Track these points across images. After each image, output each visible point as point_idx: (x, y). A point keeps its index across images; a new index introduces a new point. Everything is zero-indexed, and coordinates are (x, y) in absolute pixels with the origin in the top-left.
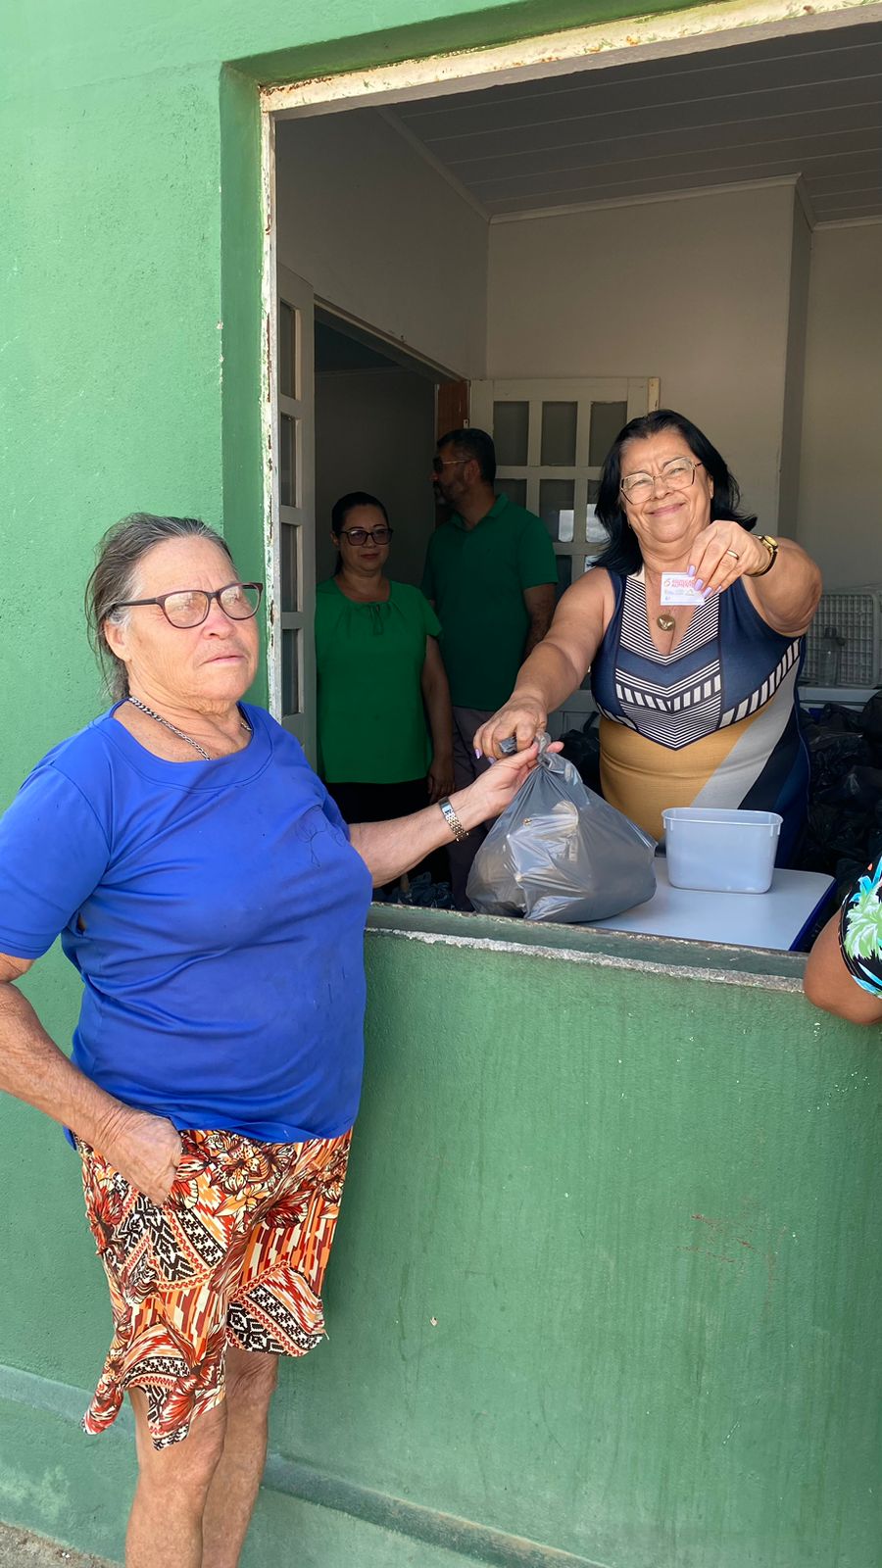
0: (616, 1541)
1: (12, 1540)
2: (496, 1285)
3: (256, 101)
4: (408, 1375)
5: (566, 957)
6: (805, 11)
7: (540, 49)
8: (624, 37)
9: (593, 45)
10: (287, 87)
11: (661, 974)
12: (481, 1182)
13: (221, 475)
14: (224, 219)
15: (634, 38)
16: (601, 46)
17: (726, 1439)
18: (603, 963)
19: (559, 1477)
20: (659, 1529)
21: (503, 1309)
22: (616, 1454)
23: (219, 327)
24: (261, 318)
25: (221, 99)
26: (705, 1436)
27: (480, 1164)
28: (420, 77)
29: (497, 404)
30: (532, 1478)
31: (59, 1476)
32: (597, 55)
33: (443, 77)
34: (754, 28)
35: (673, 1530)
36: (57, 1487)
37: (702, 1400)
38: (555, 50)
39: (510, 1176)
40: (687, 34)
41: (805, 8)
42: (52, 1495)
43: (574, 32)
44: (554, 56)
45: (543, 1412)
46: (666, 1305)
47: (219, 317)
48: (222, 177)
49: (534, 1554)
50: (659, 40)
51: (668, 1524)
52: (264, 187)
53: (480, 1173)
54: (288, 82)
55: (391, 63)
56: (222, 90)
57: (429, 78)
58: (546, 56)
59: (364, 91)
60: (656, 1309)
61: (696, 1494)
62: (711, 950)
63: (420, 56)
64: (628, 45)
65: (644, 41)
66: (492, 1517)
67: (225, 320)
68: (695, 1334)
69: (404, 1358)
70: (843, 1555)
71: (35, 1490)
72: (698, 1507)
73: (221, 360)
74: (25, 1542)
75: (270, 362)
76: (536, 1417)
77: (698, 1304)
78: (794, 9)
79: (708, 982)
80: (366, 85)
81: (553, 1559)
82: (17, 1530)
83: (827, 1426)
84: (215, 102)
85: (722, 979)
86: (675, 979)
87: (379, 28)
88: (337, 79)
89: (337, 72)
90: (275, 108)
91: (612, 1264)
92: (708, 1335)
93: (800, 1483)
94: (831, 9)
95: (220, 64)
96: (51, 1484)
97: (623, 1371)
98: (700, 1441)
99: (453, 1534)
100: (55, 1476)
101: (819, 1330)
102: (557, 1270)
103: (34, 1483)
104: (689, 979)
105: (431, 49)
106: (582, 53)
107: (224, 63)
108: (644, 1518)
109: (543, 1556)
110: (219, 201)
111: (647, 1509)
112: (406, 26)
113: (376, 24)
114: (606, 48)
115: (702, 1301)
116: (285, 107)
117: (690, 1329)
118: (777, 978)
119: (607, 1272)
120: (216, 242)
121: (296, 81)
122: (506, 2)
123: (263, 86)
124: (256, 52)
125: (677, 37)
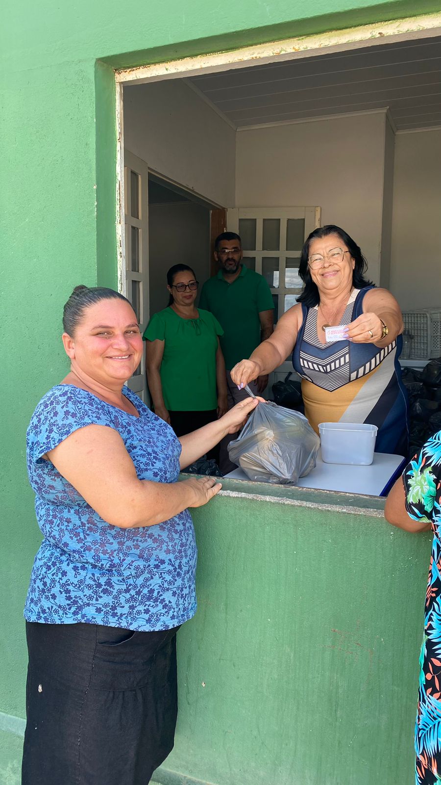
2: (234, 666)
3: (113, 78)
4: (191, 712)
5: (268, 500)
6: (379, 35)
7: (251, 52)
8: (292, 47)
9: (277, 51)
10: (128, 70)
11: (315, 508)
12: (226, 613)
13: (96, 260)
14: (97, 135)
15: (297, 48)
16: (281, 52)
17: (350, 744)
18: (286, 503)
19: (267, 764)
21: (238, 678)
22: (295, 752)
23: (95, 187)
24: (116, 183)
25: (95, 77)
26: (340, 742)
27: (226, 605)
28: (193, 66)
29: (240, 220)
30: (253, 764)
32: (279, 55)
33: (204, 66)
34: (355, 43)
37: (338, 724)
38: (259, 53)
39: (241, 611)
40: (322, 46)
41: (379, 33)
42: (12, 775)
43: (267, 44)
44: (258, 56)
45: (259, 731)
46: (319, 675)
47: (95, 183)
48: (96, 114)
50: (309, 48)
52: (117, 119)
54: (129, 68)
55: (179, 59)
56: (96, 72)
57: (197, 66)
58: (254, 56)
59: (166, 72)
60: (314, 678)
61: (336, 772)
62: (341, 496)
63: (192, 56)
64: (294, 51)
65: (302, 49)
67: (98, 184)
68: (334, 690)
69: (188, 703)
72: (336, 779)
73: (96, 204)
75: (120, 205)
76: (255, 733)
77: (335, 675)
78: (374, 34)
79: (338, 512)
80: (167, 69)
83: (400, 737)
84: (92, 78)
85: (345, 510)
86: (322, 511)
87: (172, 42)
88: (152, 67)
89: (153, 63)
90: (122, 81)
91: (292, 655)
92: (340, 691)
93: (387, 766)
94: (392, 34)
95: (94, 61)
97: (298, 709)
98: (337, 745)
100: (13, 765)
101: (395, 688)
102: (264, 658)
104: (328, 511)
105: (198, 53)
106: (272, 55)
107: (97, 59)
110: (94, 126)
111: (311, 780)
112: (185, 42)
114: (283, 52)
115: (337, 674)
116: (127, 80)
117: (331, 688)
118: (372, 510)
119: (290, 659)
120: (93, 145)
121: (132, 67)
122: (234, 30)
123: (116, 70)
124: (112, 54)
125: (318, 47)
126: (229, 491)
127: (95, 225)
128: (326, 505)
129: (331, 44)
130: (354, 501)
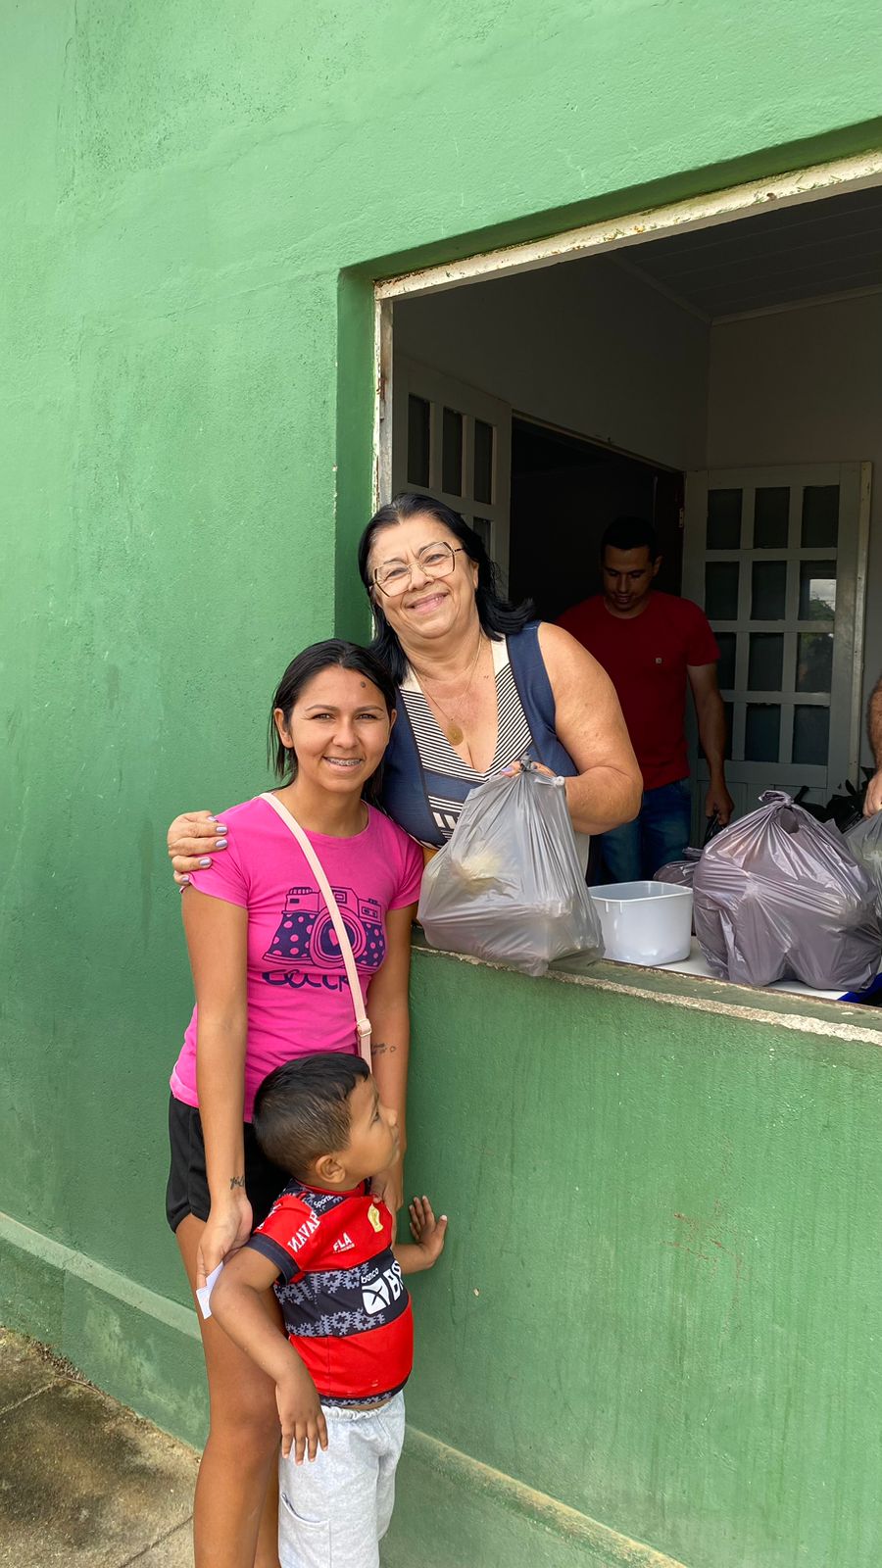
0: (617, 1506)
1: (164, 1444)
2: (523, 1264)
3: (371, 294)
4: (458, 1337)
5: (576, 981)
6: (768, 198)
7: (572, 240)
8: (633, 227)
9: (610, 235)
10: (393, 280)
11: (648, 999)
12: (512, 1171)
13: (333, 584)
14: (339, 387)
15: (640, 229)
16: (616, 235)
17: (704, 1422)
18: (605, 987)
19: (572, 1442)
20: (651, 1499)
21: (529, 1286)
22: (617, 1426)
23: (335, 469)
24: (372, 459)
25: (339, 296)
26: (687, 1418)
27: (512, 1156)
28: (485, 267)
29: (711, 493)
30: (551, 1440)
31: (200, 1396)
32: (613, 241)
33: (502, 266)
34: (731, 212)
35: (663, 1501)
36: (197, 1402)
37: (684, 1383)
38: (583, 240)
39: (535, 1169)
40: (679, 222)
41: (768, 195)
42: (195, 1410)
43: (596, 225)
44: (582, 245)
45: (560, 1383)
46: (655, 1294)
47: (335, 462)
48: (339, 354)
49: (549, 1508)
50: (658, 227)
51: (659, 1496)
52: (376, 357)
53: (512, 1163)
54: (395, 276)
55: (465, 258)
56: (339, 289)
57: (492, 267)
58: (575, 245)
59: (446, 280)
60: (647, 1297)
61: (681, 1470)
62: (705, 984)
63: (485, 252)
64: (635, 233)
65: (648, 229)
66: (519, 1471)
67: (339, 464)
68: (679, 1322)
69: (454, 1322)
70: (802, 1542)
71: (183, 1404)
72: (682, 1483)
73: (335, 496)
74: (173, 1447)
76: (554, 1385)
77: (681, 1295)
78: (760, 196)
79: (685, 1008)
80: (447, 275)
81: (564, 1514)
82: (170, 1437)
83: (786, 1420)
84: (334, 299)
85: (696, 1006)
86: (659, 1004)
87: (444, 237)
88: (428, 273)
89: (429, 267)
90: (384, 297)
91: (612, 1253)
92: (689, 1324)
93: (765, 1470)
94: (788, 194)
95: (338, 271)
96: (194, 1400)
97: (621, 1350)
98: (683, 1421)
99: (485, 1481)
100: (196, 1394)
101: (777, 1327)
102: (570, 1255)
103: (182, 1398)
104: (670, 1005)
105: (492, 247)
106: (602, 241)
107: (341, 269)
108: (640, 1489)
109: (556, 1511)
110: (336, 373)
111: (641, 1480)
112: (464, 235)
113: (443, 234)
114: (619, 236)
115: (683, 1293)
116: (391, 296)
117: (674, 1317)
118: (743, 1007)
119: (609, 1260)
120: (333, 405)
121: (399, 275)
122: (533, 212)
123: (376, 281)
124: (363, 260)
125: (672, 224)
127: (333, 529)
128: (669, 995)
129: (693, 218)
130: (724, 993)
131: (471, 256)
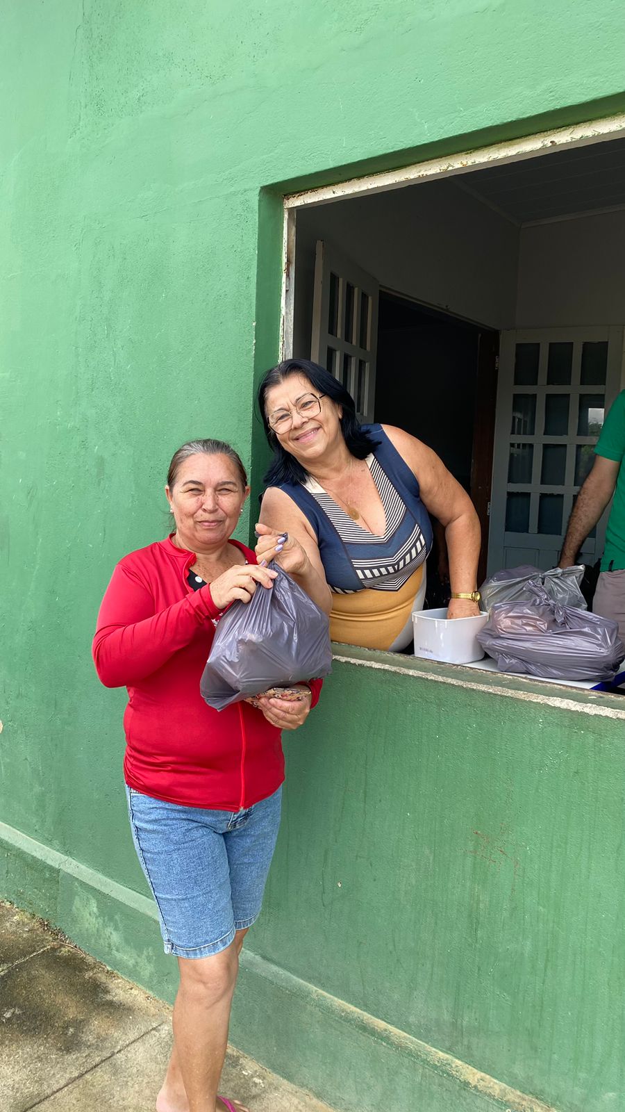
0: (431, 1029)
1: (125, 987)
2: (371, 865)
3: (282, 204)
4: (326, 916)
5: (411, 674)
6: (550, 144)
7: (418, 170)
8: (459, 162)
9: (444, 167)
10: (297, 195)
11: (459, 686)
12: (365, 803)
14: (258, 268)
15: (465, 163)
16: (448, 167)
17: (491, 972)
19: (402, 986)
20: (454, 1024)
21: (375, 880)
22: (432, 975)
23: (254, 324)
24: (280, 317)
25: (259, 205)
27: (365, 792)
28: (359, 187)
29: (518, 345)
30: (387, 985)
31: (150, 954)
32: (446, 171)
33: (370, 187)
34: (526, 153)
35: (462, 1026)
36: (149, 959)
37: (478, 946)
38: (426, 171)
39: (380, 801)
40: (490, 159)
41: (551, 142)
42: (147, 964)
43: (435, 160)
44: (425, 174)
45: (394, 946)
46: (460, 886)
47: (254, 319)
48: (258, 245)
49: (386, 1030)
50: (477, 163)
51: (459, 1022)
52: (284, 248)
53: (365, 797)
54: (298, 192)
55: (346, 181)
56: (260, 201)
57: (364, 188)
58: (420, 174)
59: (333, 196)
60: (454, 887)
61: (475, 1005)
62: (497, 677)
63: (360, 177)
64: (461, 166)
65: (470, 164)
66: (366, 1005)
67: (258, 320)
68: (475, 905)
69: (324, 905)
70: (554, 1053)
71: (139, 960)
72: (475, 1013)
73: (254, 342)
74: (131, 989)
76: (391, 948)
77: (476, 886)
78: (546, 143)
79: (483, 692)
80: (334, 192)
81: (395, 1034)
82: (129, 983)
83: (545, 970)
84: (256, 208)
85: (491, 691)
86: (466, 689)
87: (332, 166)
88: (320, 191)
89: (321, 187)
90: (290, 206)
91: (431, 858)
92: (481, 906)
93: (531, 1004)
94: (564, 142)
95: (260, 188)
96: (147, 957)
97: (436, 923)
98: (476, 971)
99: (343, 1012)
100: (148, 953)
101: (541, 908)
102: (402, 859)
103: (139, 956)
104: (473, 690)
105: (364, 173)
106: (439, 171)
108: (446, 1017)
109: (390, 1032)
110: (256, 258)
111: (448, 1011)
112: (345, 165)
113: (331, 164)
114: (450, 168)
115: (478, 885)
116: (295, 206)
117: (472, 902)
118: (522, 692)
119: (429, 863)
120: (254, 280)
121: (301, 192)
122: (392, 151)
123: (285, 195)
124: (276, 181)
125: (486, 160)
126: (373, 662)
127: (253, 365)
128: (473, 684)
129: (500, 157)
130: (510, 683)
131: (350, 180)
